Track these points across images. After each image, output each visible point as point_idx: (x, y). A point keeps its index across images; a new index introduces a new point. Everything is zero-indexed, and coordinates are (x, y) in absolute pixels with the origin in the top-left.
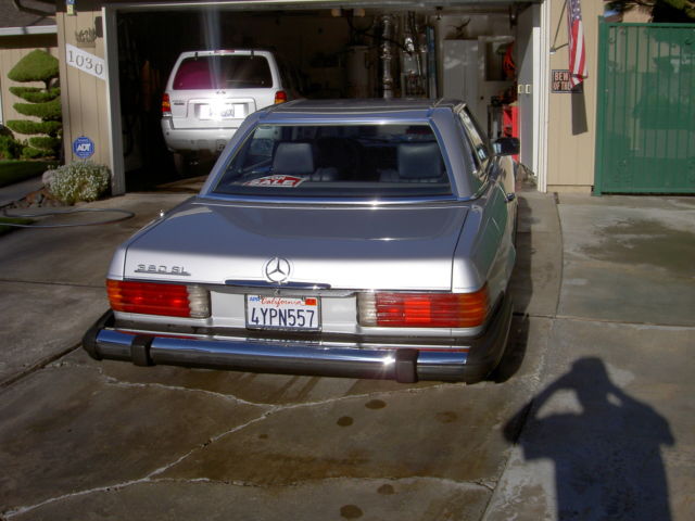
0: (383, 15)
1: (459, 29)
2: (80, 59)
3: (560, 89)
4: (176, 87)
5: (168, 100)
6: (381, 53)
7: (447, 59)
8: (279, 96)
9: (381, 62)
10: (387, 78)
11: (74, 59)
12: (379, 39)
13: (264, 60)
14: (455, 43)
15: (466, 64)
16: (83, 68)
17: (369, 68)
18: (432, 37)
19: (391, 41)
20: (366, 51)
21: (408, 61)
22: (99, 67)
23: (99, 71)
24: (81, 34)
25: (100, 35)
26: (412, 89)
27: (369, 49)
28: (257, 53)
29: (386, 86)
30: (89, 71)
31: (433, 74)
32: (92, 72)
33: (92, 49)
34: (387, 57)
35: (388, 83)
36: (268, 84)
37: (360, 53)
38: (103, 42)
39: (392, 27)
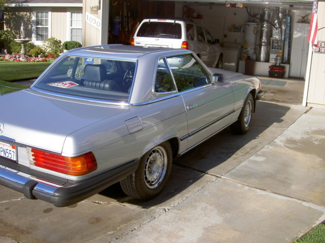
0: (264, 8)
1: (303, 18)
2: (91, 19)
3: (319, 51)
4: (138, 35)
5: (134, 41)
6: (262, 27)
7: (295, 32)
8: (184, 43)
9: (262, 32)
10: (264, 39)
11: (89, 19)
12: (262, 20)
13: (179, 26)
14: (300, 25)
15: (305, 35)
16: (92, 23)
17: (256, 34)
18: (289, 21)
19: (268, 22)
20: (256, 26)
21: (275, 31)
22: (98, 24)
23: (98, 25)
24: (93, 8)
25: (100, 9)
26: (275, 46)
27: (257, 25)
28: (177, 22)
29: (263, 44)
30: (94, 25)
31: (287, 40)
32: (95, 25)
33: (96, 15)
34: (265, 30)
35: (264, 42)
36: (180, 37)
37: (252, 27)
38: (100, 12)
39: (269, 15)
